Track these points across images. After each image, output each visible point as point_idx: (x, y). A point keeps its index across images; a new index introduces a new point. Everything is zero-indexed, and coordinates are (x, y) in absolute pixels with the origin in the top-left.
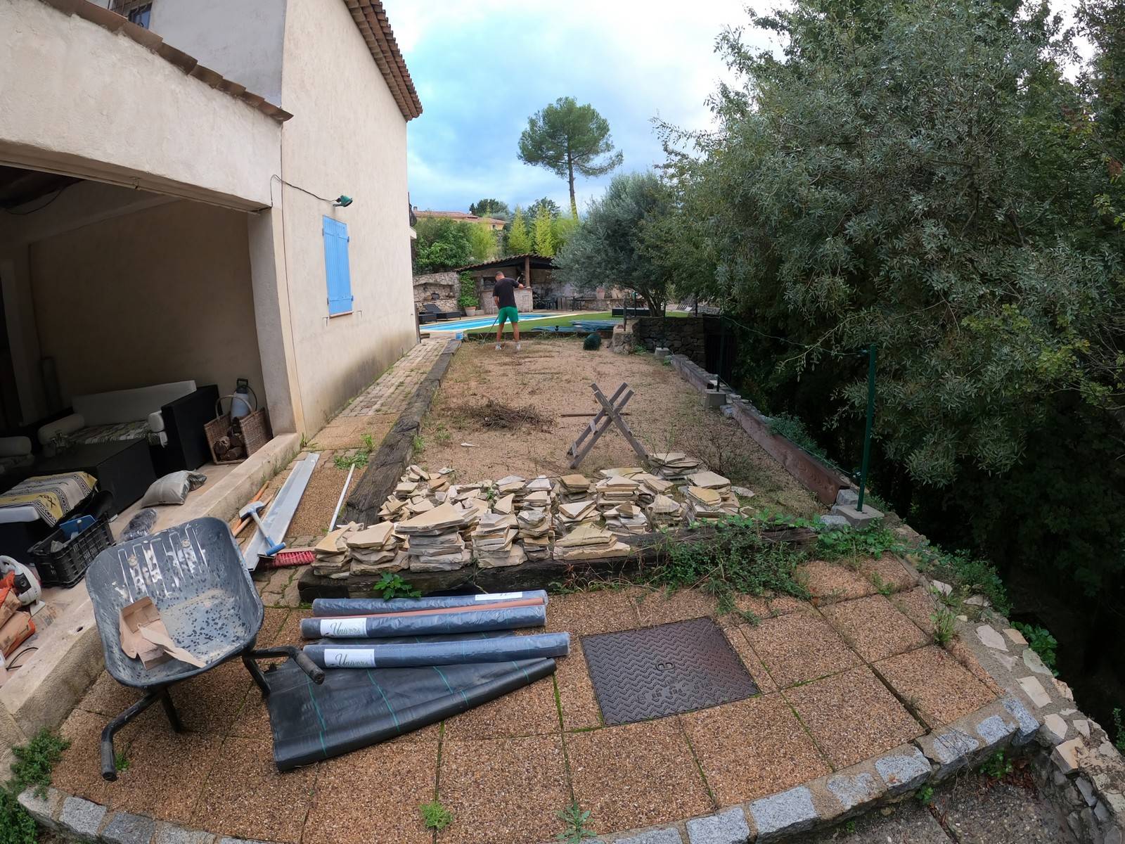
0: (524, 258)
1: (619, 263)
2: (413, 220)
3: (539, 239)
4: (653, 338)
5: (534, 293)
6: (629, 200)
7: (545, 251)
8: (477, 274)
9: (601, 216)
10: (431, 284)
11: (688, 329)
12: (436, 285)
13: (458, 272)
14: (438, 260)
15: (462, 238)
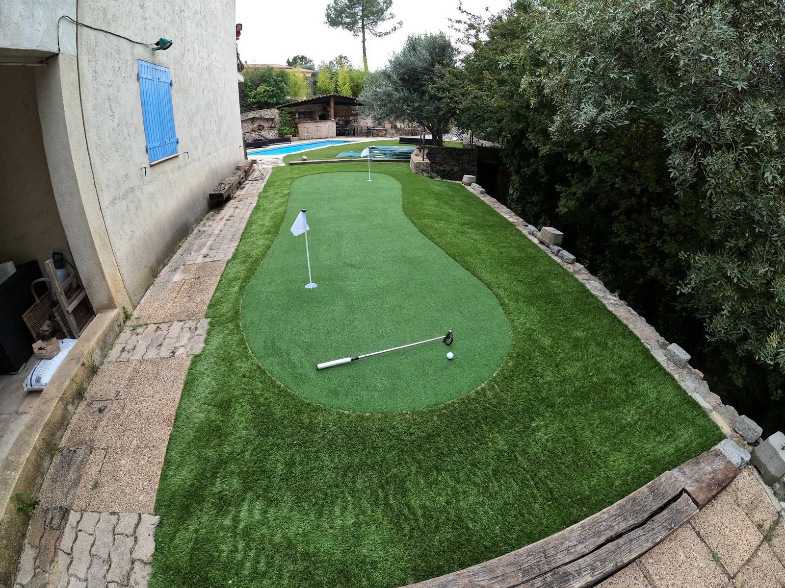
0: (330, 96)
1: (413, 102)
2: (240, 67)
3: (340, 82)
4: (437, 163)
5: (337, 124)
6: (424, 52)
7: (346, 92)
8: (293, 109)
9: (400, 64)
10: (257, 118)
11: (465, 158)
12: (261, 118)
13: (278, 108)
14: (263, 99)
15: (281, 81)
